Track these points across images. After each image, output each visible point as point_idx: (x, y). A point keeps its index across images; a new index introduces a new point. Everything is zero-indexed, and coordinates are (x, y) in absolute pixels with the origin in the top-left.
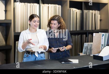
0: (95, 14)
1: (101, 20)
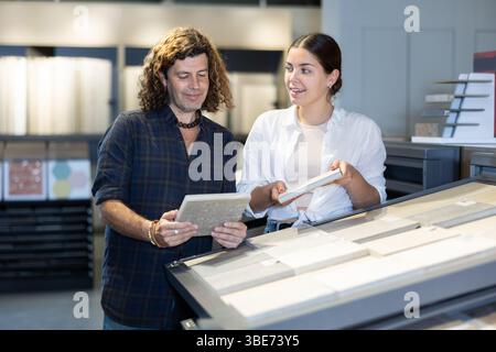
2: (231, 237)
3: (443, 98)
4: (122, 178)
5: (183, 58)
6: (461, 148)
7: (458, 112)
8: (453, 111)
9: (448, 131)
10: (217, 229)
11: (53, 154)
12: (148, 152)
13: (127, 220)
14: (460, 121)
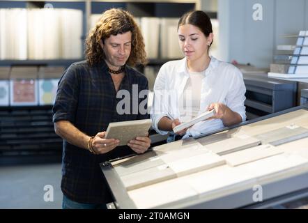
2: (141, 147)
3: (289, 48)
4: (70, 106)
5: (116, 35)
6: (298, 83)
7: (299, 56)
8: (295, 56)
9: (291, 69)
10: (131, 142)
11: (42, 75)
12: (90, 89)
13: (74, 135)
14: (299, 62)
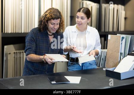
0: (117, 10)
1: (125, 18)
